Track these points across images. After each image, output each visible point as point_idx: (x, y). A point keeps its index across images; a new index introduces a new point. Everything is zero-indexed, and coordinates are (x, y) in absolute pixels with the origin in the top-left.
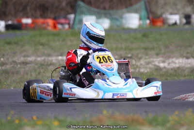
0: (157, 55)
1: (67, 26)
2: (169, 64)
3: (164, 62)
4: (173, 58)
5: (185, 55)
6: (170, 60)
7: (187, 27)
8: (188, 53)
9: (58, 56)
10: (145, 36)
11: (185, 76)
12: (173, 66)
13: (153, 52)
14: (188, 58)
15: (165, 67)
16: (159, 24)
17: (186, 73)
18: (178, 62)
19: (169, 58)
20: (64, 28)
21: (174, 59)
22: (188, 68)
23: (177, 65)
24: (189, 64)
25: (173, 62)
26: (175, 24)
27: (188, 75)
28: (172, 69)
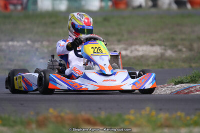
0: (119, 41)
1: (19, 7)
2: (132, 52)
3: (126, 49)
4: (136, 45)
5: (149, 41)
6: (133, 48)
7: (154, 10)
8: (152, 40)
9: (8, 41)
10: (106, 19)
11: (148, 66)
12: (136, 54)
13: (114, 38)
14: (152, 45)
15: (127, 56)
16: (122, 6)
17: (150, 62)
18: (142, 50)
19: (132, 45)
20: (16, 9)
21: (137, 47)
22: (152, 57)
23: (141, 53)
24: (154, 52)
25: (136, 50)
26: (140, 6)
27: (152, 65)
28: (134, 58)
